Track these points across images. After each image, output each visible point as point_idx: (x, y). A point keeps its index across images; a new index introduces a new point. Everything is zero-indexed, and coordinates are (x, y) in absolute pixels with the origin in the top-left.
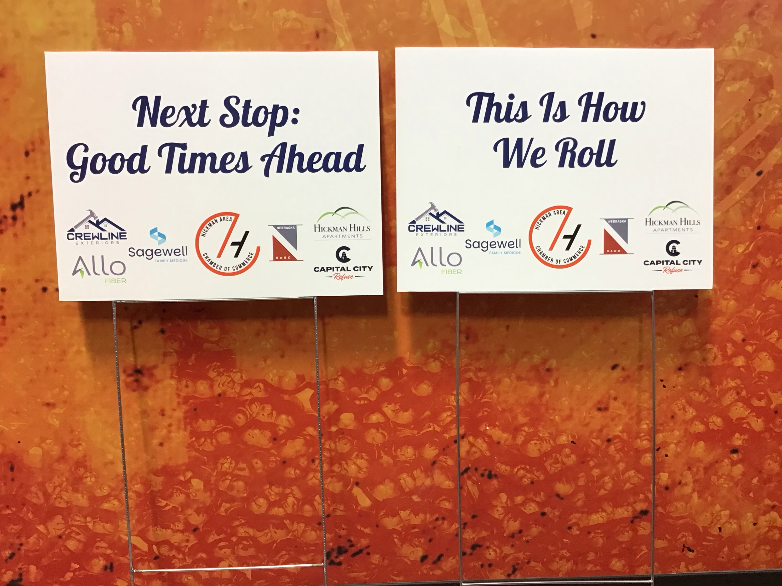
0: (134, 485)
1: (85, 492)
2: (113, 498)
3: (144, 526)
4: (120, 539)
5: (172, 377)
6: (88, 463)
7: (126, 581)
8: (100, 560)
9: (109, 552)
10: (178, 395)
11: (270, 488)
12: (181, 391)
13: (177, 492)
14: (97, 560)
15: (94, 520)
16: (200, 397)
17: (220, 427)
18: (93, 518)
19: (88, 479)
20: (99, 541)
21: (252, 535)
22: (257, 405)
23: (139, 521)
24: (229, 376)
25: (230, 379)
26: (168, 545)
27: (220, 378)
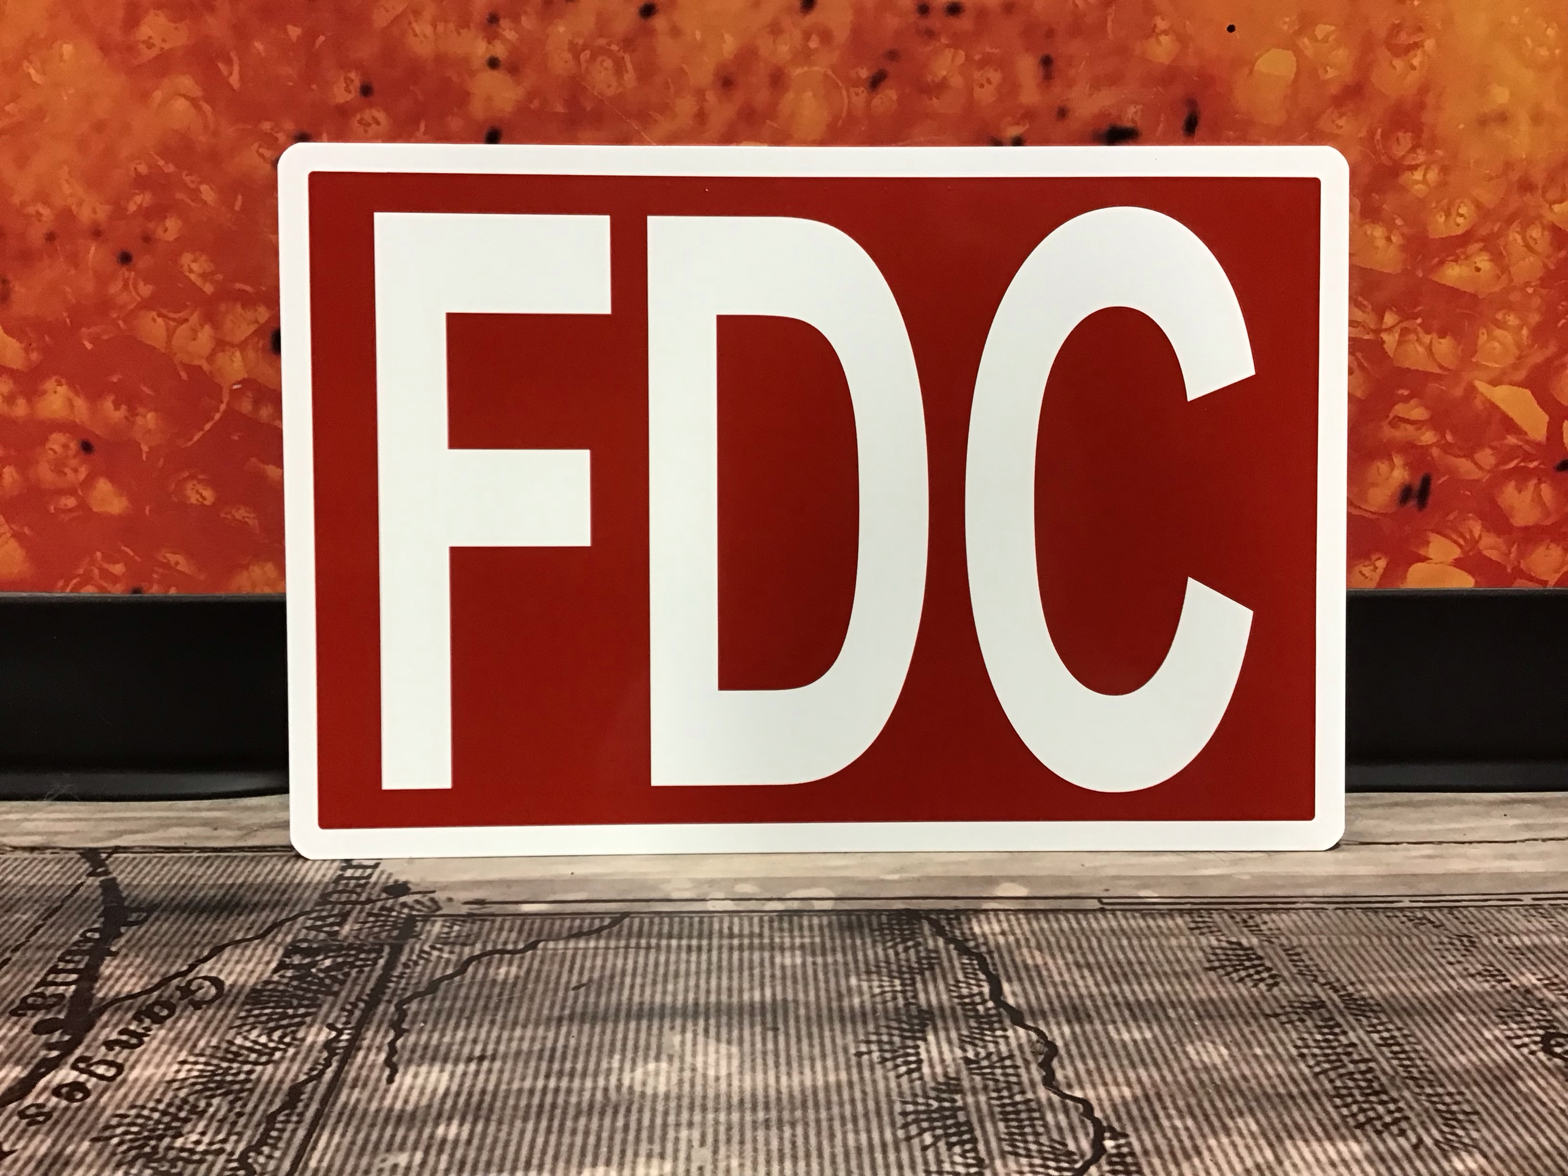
0: (1552, 203)
1: (1399, 222)
2: (1479, 245)
3: (1552, 349)
4: (1471, 390)
6: (1427, 117)
7: (1455, 542)
8: (1392, 467)
9: (1428, 437)
14: (1383, 467)
15: (1405, 324)
18: (1406, 315)
19: (1418, 175)
20: (1406, 399)
23: (1540, 333)
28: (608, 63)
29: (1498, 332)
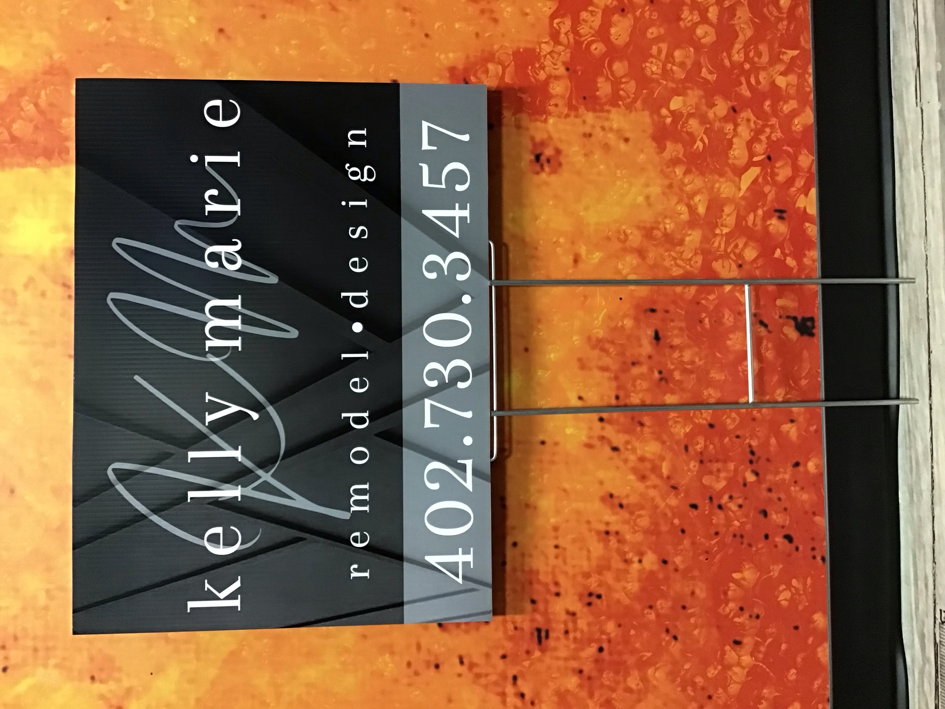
0: (677, 176)
1: (684, 232)
2: (692, 203)
3: (727, 169)
4: (743, 198)
5: (546, 121)
6: (648, 225)
7: (799, 196)
8: (771, 224)
9: (760, 212)
10: (567, 116)
11: (683, 20)
12: (562, 113)
13: (686, 127)
14: (771, 228)
15: (719, 225)
16: (569, 92)
17: (607, 72)
18: (716, 226)
19: (668, 226)
20: (747, 222)
21: (742, 46)
22: (581, 27)
23: (722, 175)
24: (545, 56)
25: (548, 56)
26: (752, 143)
27: (547, 68)
28: (638, 520)
29: (722, 190)
